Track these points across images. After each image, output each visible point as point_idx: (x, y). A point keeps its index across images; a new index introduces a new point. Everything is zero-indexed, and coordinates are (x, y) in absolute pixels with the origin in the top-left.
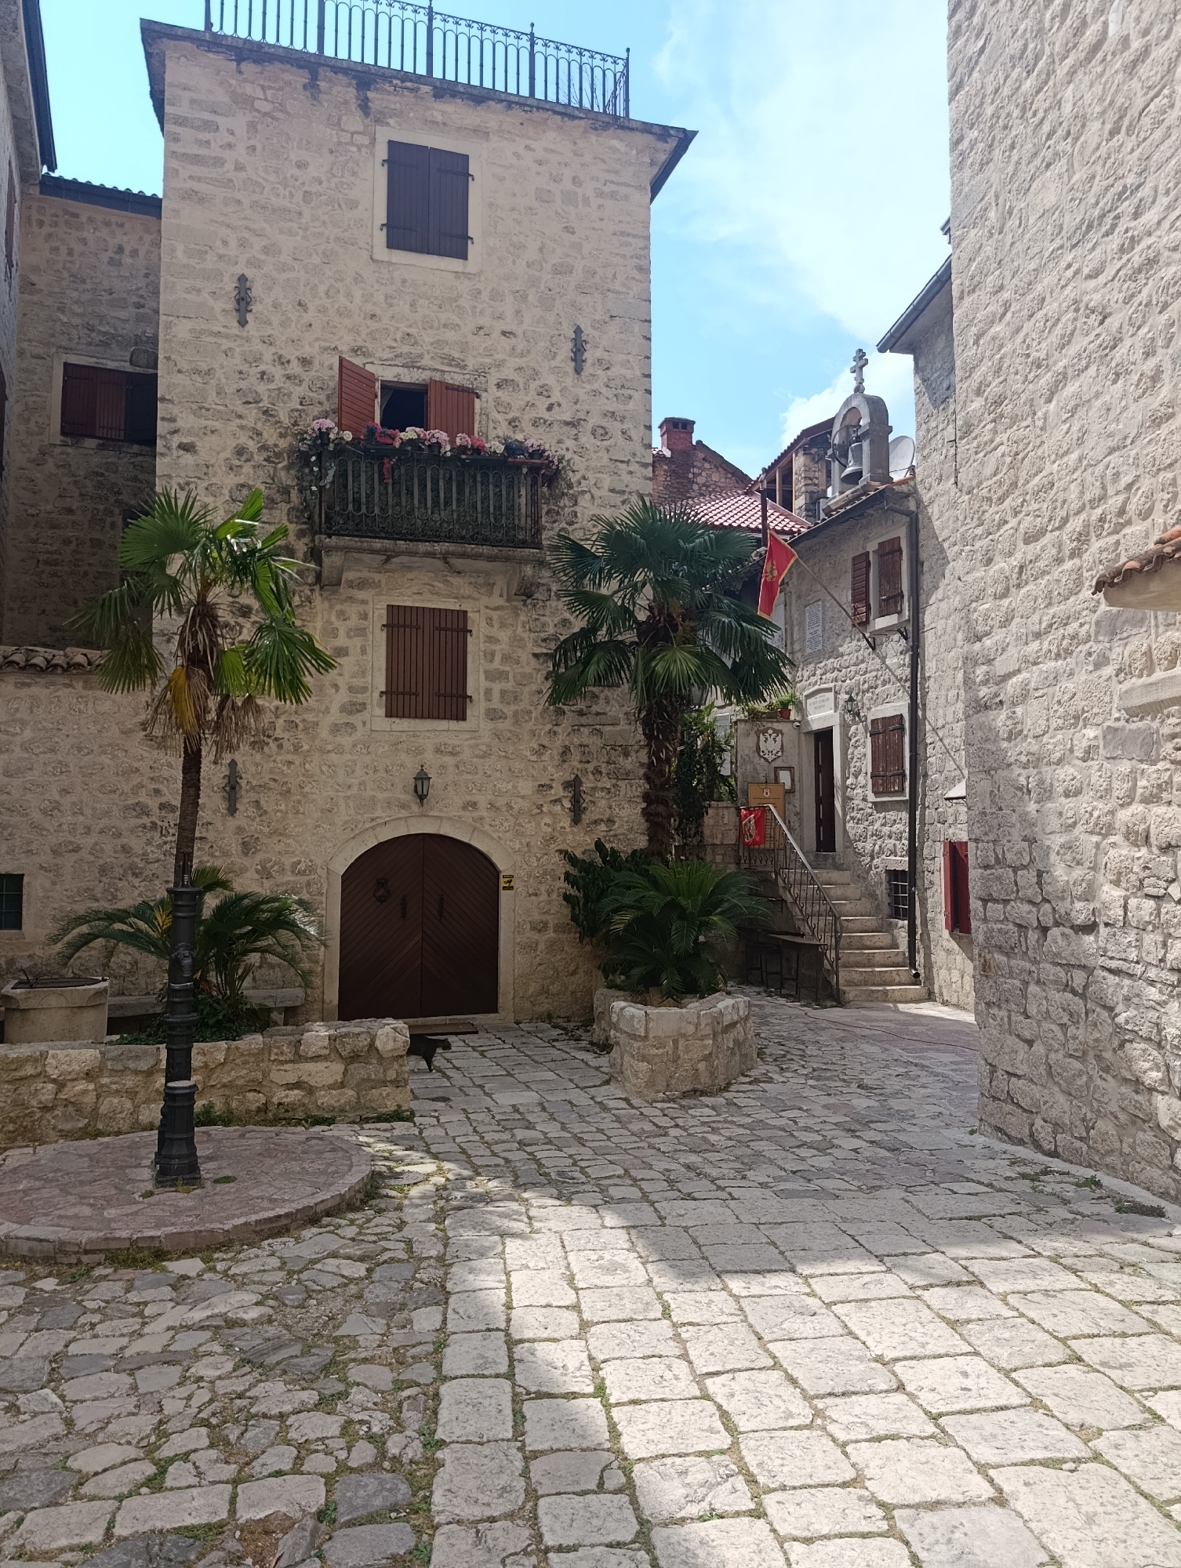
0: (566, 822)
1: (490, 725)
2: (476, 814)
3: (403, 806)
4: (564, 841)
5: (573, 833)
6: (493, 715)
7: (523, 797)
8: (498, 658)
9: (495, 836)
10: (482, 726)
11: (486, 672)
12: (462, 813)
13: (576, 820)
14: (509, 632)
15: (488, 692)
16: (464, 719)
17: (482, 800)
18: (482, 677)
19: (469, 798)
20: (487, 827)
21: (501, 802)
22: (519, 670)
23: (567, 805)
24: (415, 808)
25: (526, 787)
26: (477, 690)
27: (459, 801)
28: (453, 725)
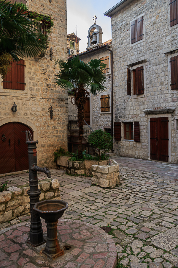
0: (49, 118)
1: (30, 92)
2: (27, 116)
3: (8, 114)
4: (48, 123)
5: (51, 121)
6: (31, 89)
7: (39, 112)
8: (32, 73)
9: (32, 122)
10: (28, 92)
11: (29, 77)
12: (24, 116)
13: (51, 118)
14: (35, 67)
15: (30, 83)
16: (24, 90)
17: (29, 113)
18: (28, 79)
19: (25, 112)
20: (30, 120)
21: (33, 113)
22: (37, 77)
23: (49, 114)
24: (12, 114)
25: (39, 109)
26: (27, 82)
27: (23, 113)
28: (21, 91)
